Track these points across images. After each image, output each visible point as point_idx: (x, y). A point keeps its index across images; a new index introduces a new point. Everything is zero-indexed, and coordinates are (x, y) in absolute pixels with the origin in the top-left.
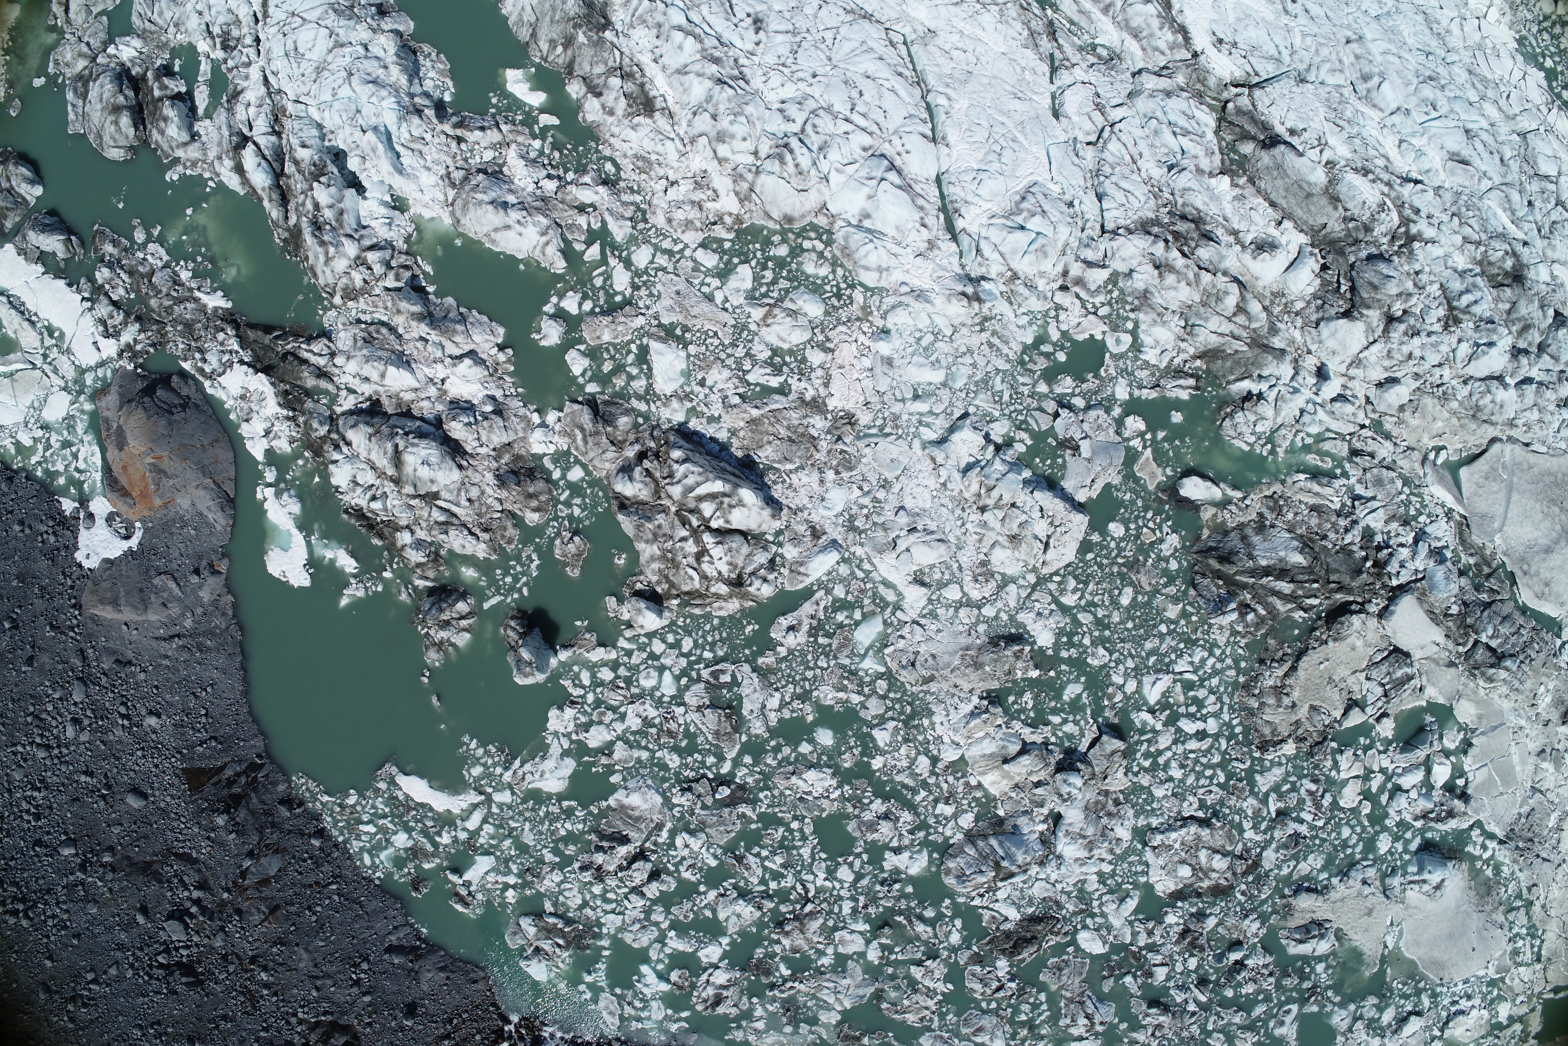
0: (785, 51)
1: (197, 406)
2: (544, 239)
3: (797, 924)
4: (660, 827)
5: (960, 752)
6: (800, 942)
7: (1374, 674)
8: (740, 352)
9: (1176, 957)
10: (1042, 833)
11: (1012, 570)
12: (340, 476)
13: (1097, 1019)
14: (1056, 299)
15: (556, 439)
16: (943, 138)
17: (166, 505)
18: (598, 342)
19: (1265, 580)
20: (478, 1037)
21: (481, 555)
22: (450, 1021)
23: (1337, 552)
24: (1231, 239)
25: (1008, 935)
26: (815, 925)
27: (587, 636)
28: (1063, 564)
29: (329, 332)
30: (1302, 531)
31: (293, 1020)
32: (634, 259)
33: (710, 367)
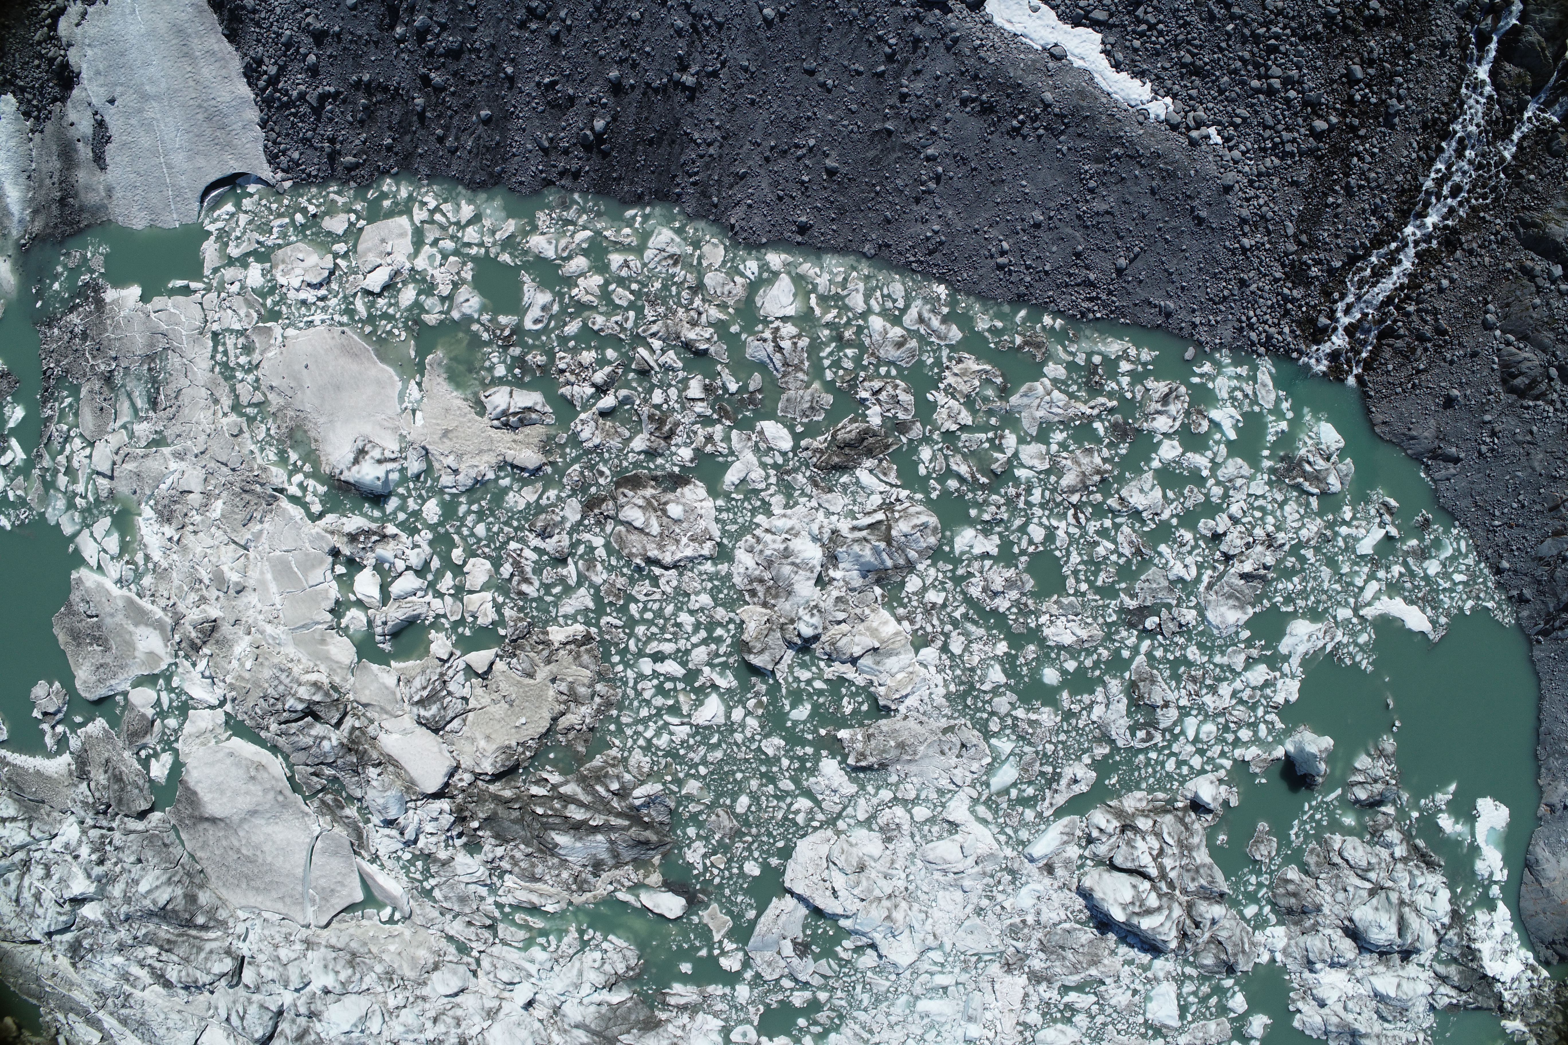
1: (1543, 942)
3: (1087, 482)
5: (920, 657)
6: (1085, 460)
7: (459, 706)
8: (1100, 1019)
10: (836, 567)
11: (861, 833)
12: (1443, 900)
15: (1264, 941)
18: (1219, 1021)
19: (598, 821)
21: (1338, 838)
22: (1414, 386)
23: (514, 840)
25: (870, 453)
26: (1069, 479)
27: (1258, 770)
28: (809, 838)
29: (1431, 1011)
30: (552, 862)
31: (1557, 405)
33: (1127, 1007)
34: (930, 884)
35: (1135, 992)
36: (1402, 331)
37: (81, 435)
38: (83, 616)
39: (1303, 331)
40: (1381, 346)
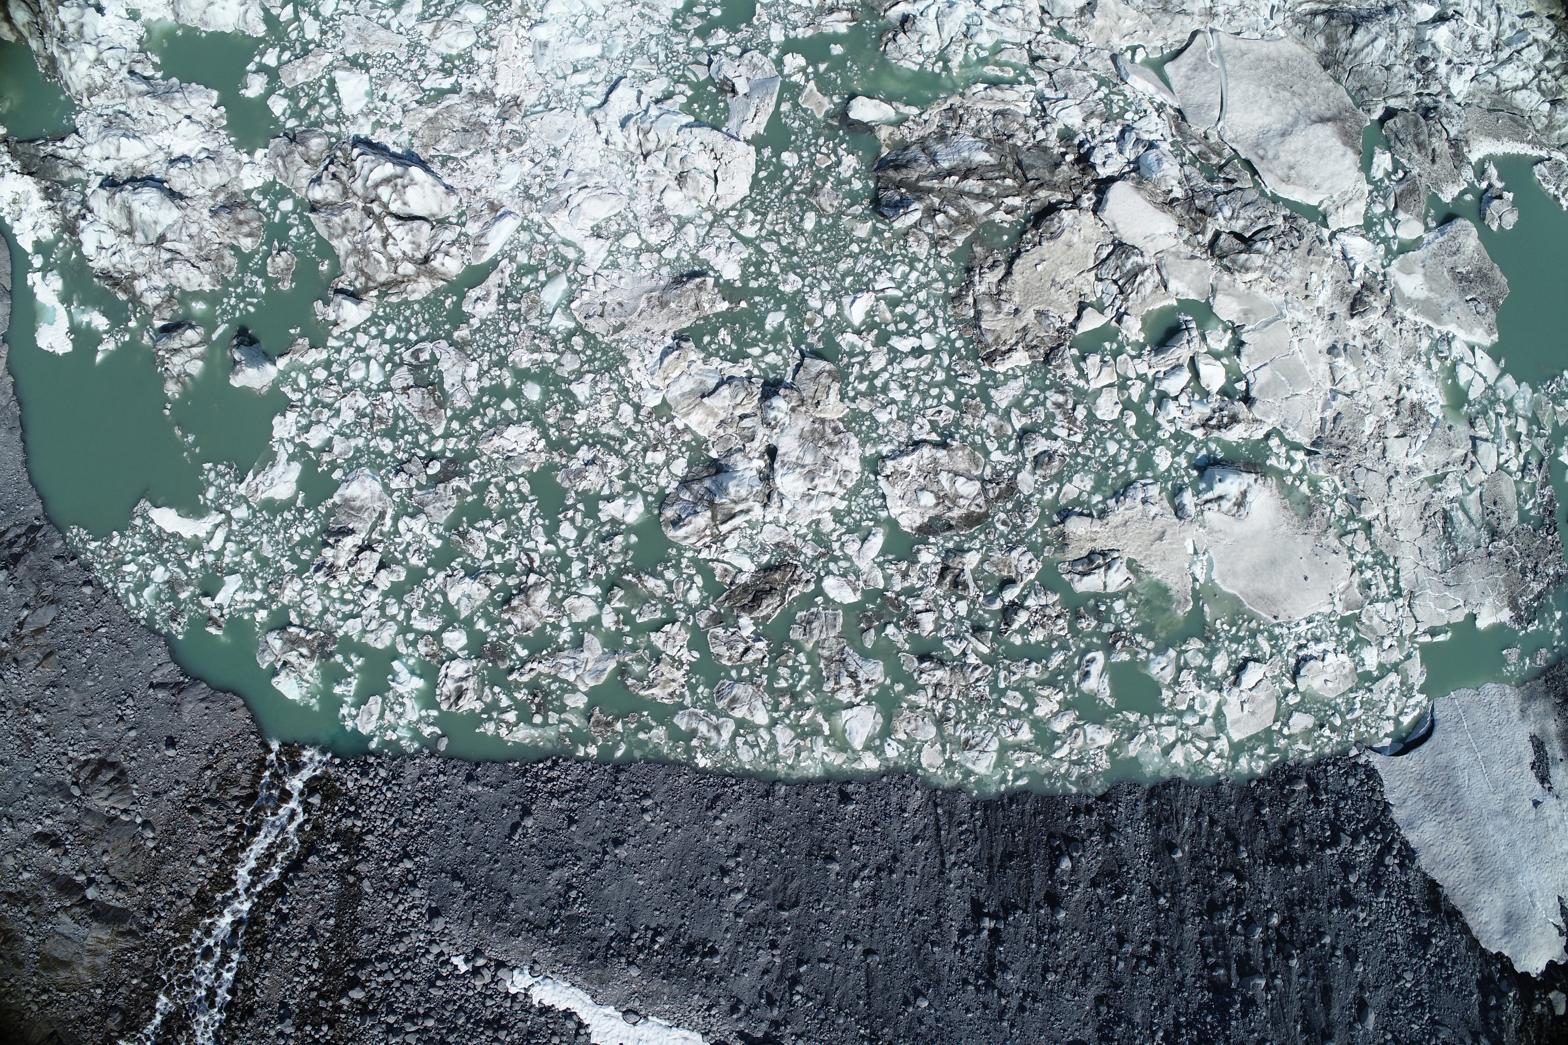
2: (244, 9)
3: (522, 597)
4: (382, 515)
5: (660, 396)
6: (530, 619)
7: (1104, 272)
8: (414, 65)
9: (942, 602)
10: (760, 471)
11: (687, 211)
12: (89, 245)
13: (862, 676)
15: (263, 172)
18: (294, 84)
19: (951, 182)
20: (239, 766)
21: (207, 288)
22: (212, 753)
23: (1029, 149)
25: (745, 588)
26: (541, 597)
28: (738, 198)
29: (81, 130)
30: (988, 133)
31: (64, 759)
32: (321, 10)
33: (389, 83)
34: (610, 173)
36: (235, 804)
37: (1510, 474)
38: (1480, 298)
39: (334, 787)
40: (252, 786)
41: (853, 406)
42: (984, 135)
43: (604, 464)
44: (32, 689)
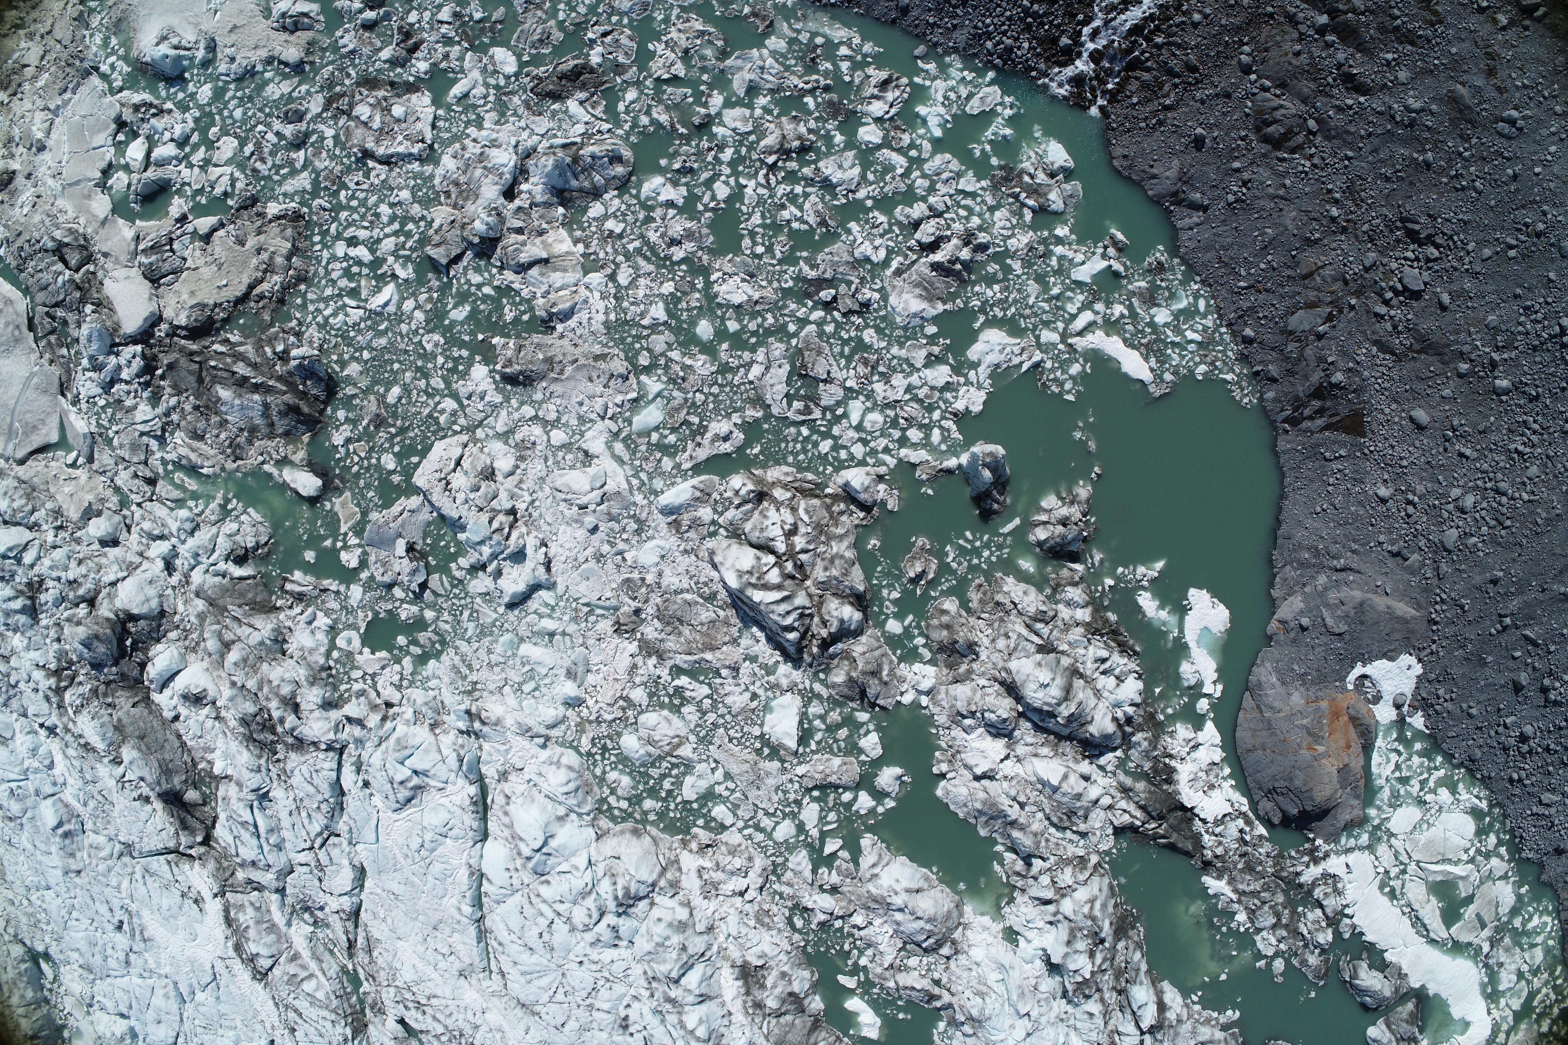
0: (604, 993)
1: (1260, 788)
2: (876, 870)
3: (787, 146)
4: (898, 273)
5: (586, 280)
6: (788, 127)
7: (178, 263)
9: (427, 27)
10: (526, 181)
11: (496, 447)
12: (1132, 688)
14: (398, 696)
15: (910, 676)
16: (472, 874)
17: (1317, 700)
18: (847, 759)
19: (259, 380)
20: (1135, 101)
21: (1010, 580)
22: (1159, 123)
23: (186, 391)
24: (223, 713)
25: (583, 87)
26: (770, 140)
27: (924, 477)
28: (447, 440)
29: (1110, 831)
30: (215, 419)
31: (1316, 160)
32: (793, 831)
33: (743, 710)
34: (554, 514)
35: (754, 696)
36: (1149, 64)
39: (1045, 51)
40: (1128, 78)
41: (425, 212)
42: (218, 419)
43: (662, 236)
44: (1334, 245)
